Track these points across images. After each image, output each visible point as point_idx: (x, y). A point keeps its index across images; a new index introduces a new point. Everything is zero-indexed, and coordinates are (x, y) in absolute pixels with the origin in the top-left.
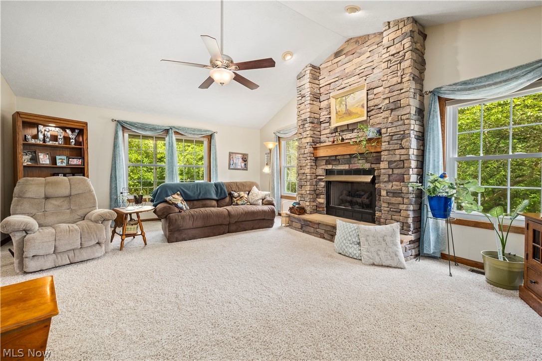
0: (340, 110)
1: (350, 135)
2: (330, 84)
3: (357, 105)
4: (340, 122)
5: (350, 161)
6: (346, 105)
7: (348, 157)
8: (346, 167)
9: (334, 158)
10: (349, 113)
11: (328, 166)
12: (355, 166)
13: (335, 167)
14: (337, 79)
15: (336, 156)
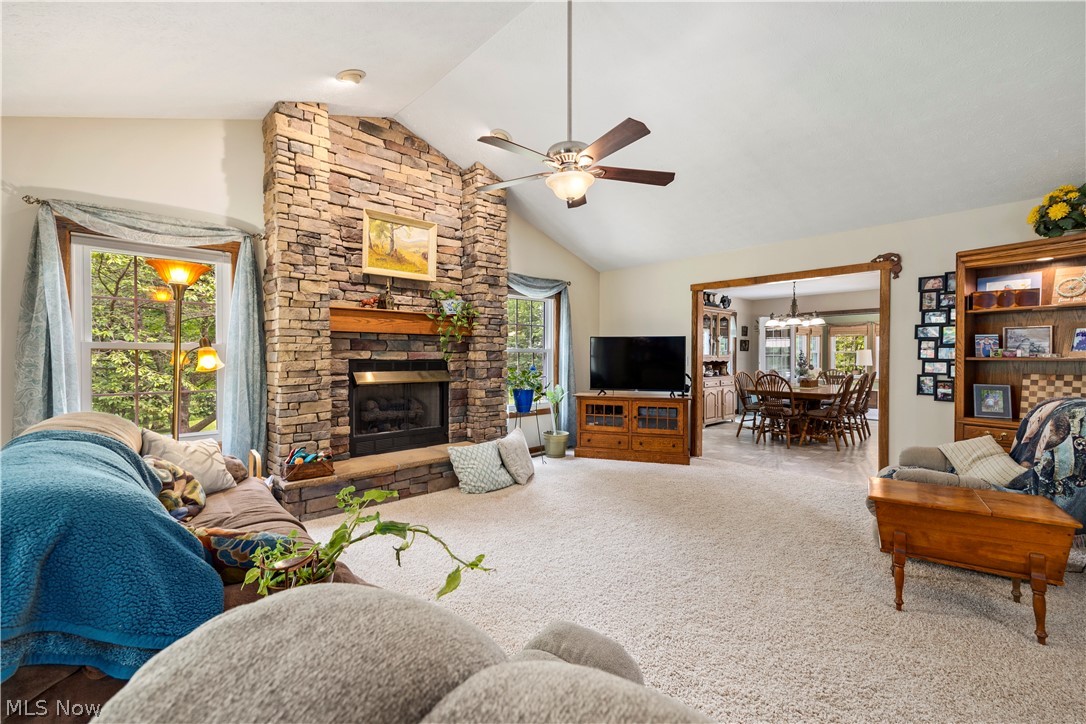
0: (378, 242)
1: (400, 298)
2: (350, 177)
3: (413, 250)
4: (377, 266)
5: (409, 346)
6: (392, 241)
7: (406, 338)
8: (402, 356)
9: (374, 338)
10: (397, 258)
11: (363, 353)
12: (420, 356)
13: (378, 355)
14: (369, 178)
15: (378, 334)
